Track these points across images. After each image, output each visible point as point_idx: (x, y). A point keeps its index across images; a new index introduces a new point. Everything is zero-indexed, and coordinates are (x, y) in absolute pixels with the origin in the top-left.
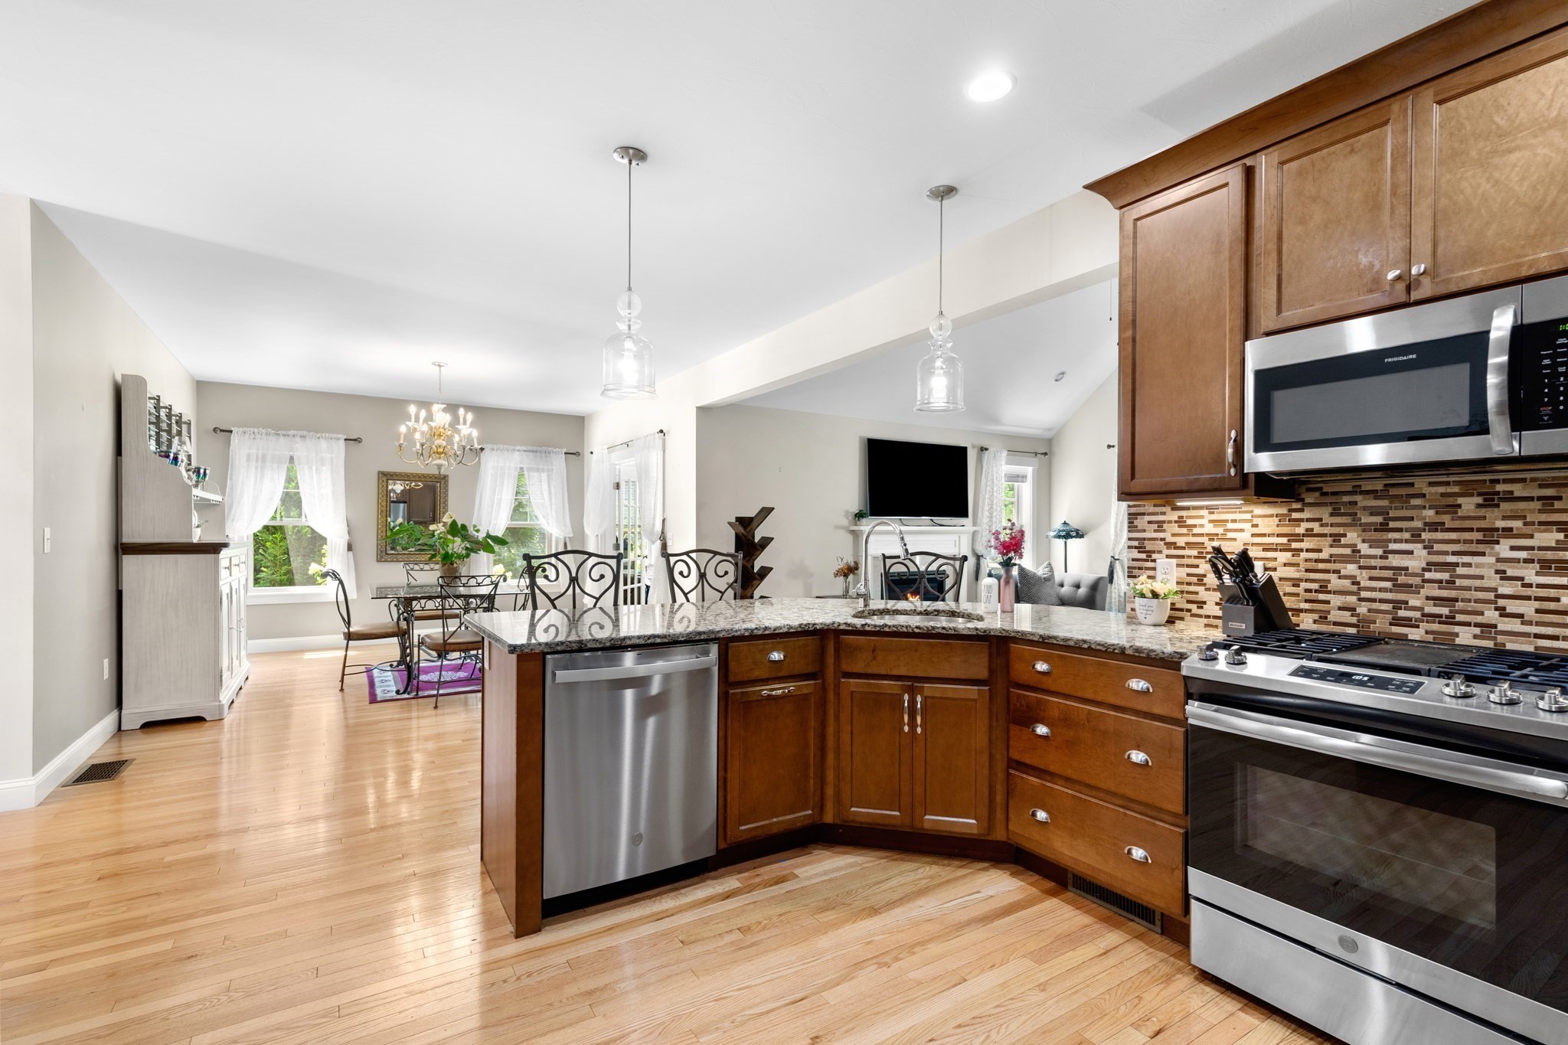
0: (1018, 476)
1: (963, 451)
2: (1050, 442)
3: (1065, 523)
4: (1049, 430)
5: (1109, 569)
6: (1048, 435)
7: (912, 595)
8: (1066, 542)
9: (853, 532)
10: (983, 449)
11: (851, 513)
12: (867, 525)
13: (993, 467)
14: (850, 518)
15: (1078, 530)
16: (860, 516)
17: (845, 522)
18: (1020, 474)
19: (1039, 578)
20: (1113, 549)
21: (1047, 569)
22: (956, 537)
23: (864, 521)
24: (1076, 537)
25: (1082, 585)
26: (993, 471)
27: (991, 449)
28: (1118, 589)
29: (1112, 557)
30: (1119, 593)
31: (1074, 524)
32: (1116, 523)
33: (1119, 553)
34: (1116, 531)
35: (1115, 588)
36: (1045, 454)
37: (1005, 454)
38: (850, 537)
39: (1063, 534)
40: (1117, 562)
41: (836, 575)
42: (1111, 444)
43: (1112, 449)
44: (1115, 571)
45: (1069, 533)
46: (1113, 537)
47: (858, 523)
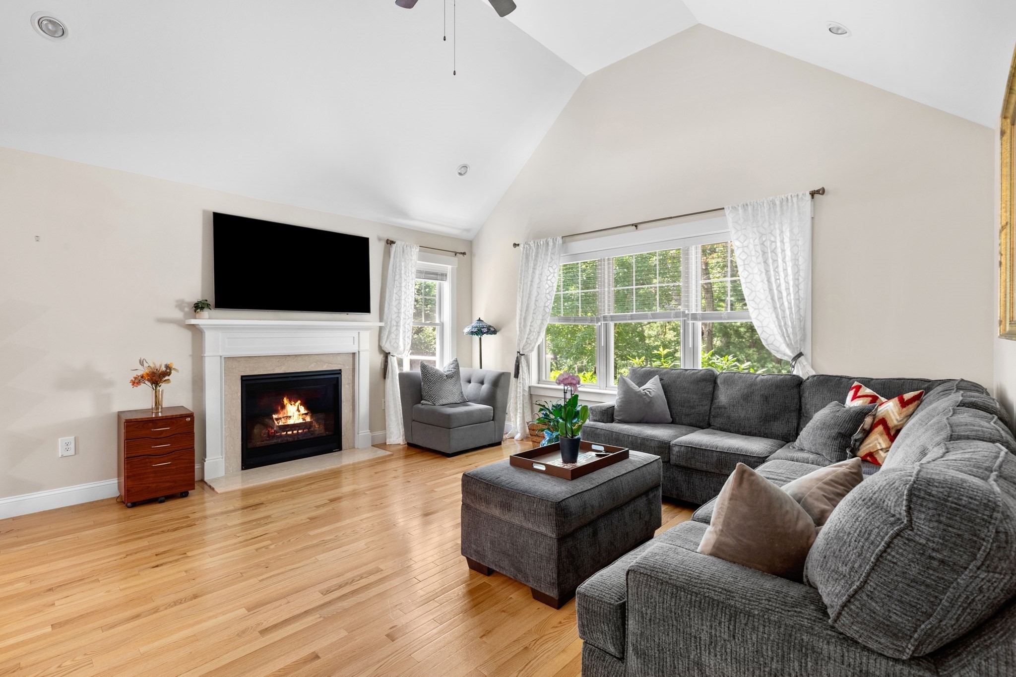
0: (436, 274)
1: (363, 243)
2: (470, 243)
3: (479, 320)
4: (468, 230)
5: (516, 364)
6: (468, 236)
7: (290, 401)
8: (480, 339)
9: (193, 327)
10: (390, 243)
11: (189, 304)
12: (211, 319)
13: (400, 261)
14: (187, 309)
15: (490, 326)
16: (199, 307)
17: (178, 315)
18: (439, 272)
19: (441, 376)
20: (519, 344)
21: (452, 366)
22: (355, 334)
23: (206, 313)
24: (487, 333)
25: (485, 382)
26: (400, 265)
27: (398, 243)
28: (523, 384)
29: (518, 352)
30: (523, 387)
31: (488, 320)
32: (521, 318)
33: (523, 349)
34: (520, 327)
35: (520, 382)
36: (464, 254)
37: (416, 250)
38: (187, 335)
39: (476, 330)
40: (523, 357)
41: (137, 381)
42: (517, 243)
43: (517, 247)
44: (520, 365)
45: (484, 330)
46: (518, 333)
47: (197, 315)
